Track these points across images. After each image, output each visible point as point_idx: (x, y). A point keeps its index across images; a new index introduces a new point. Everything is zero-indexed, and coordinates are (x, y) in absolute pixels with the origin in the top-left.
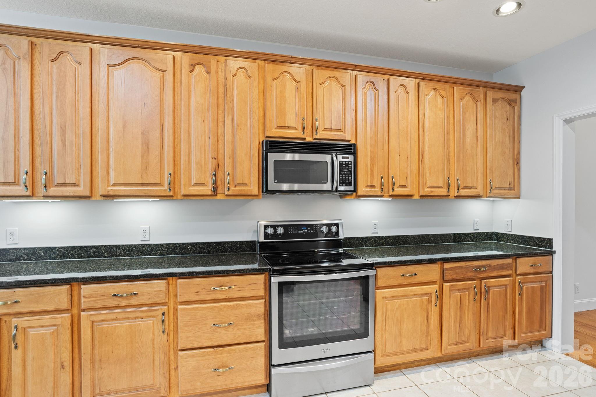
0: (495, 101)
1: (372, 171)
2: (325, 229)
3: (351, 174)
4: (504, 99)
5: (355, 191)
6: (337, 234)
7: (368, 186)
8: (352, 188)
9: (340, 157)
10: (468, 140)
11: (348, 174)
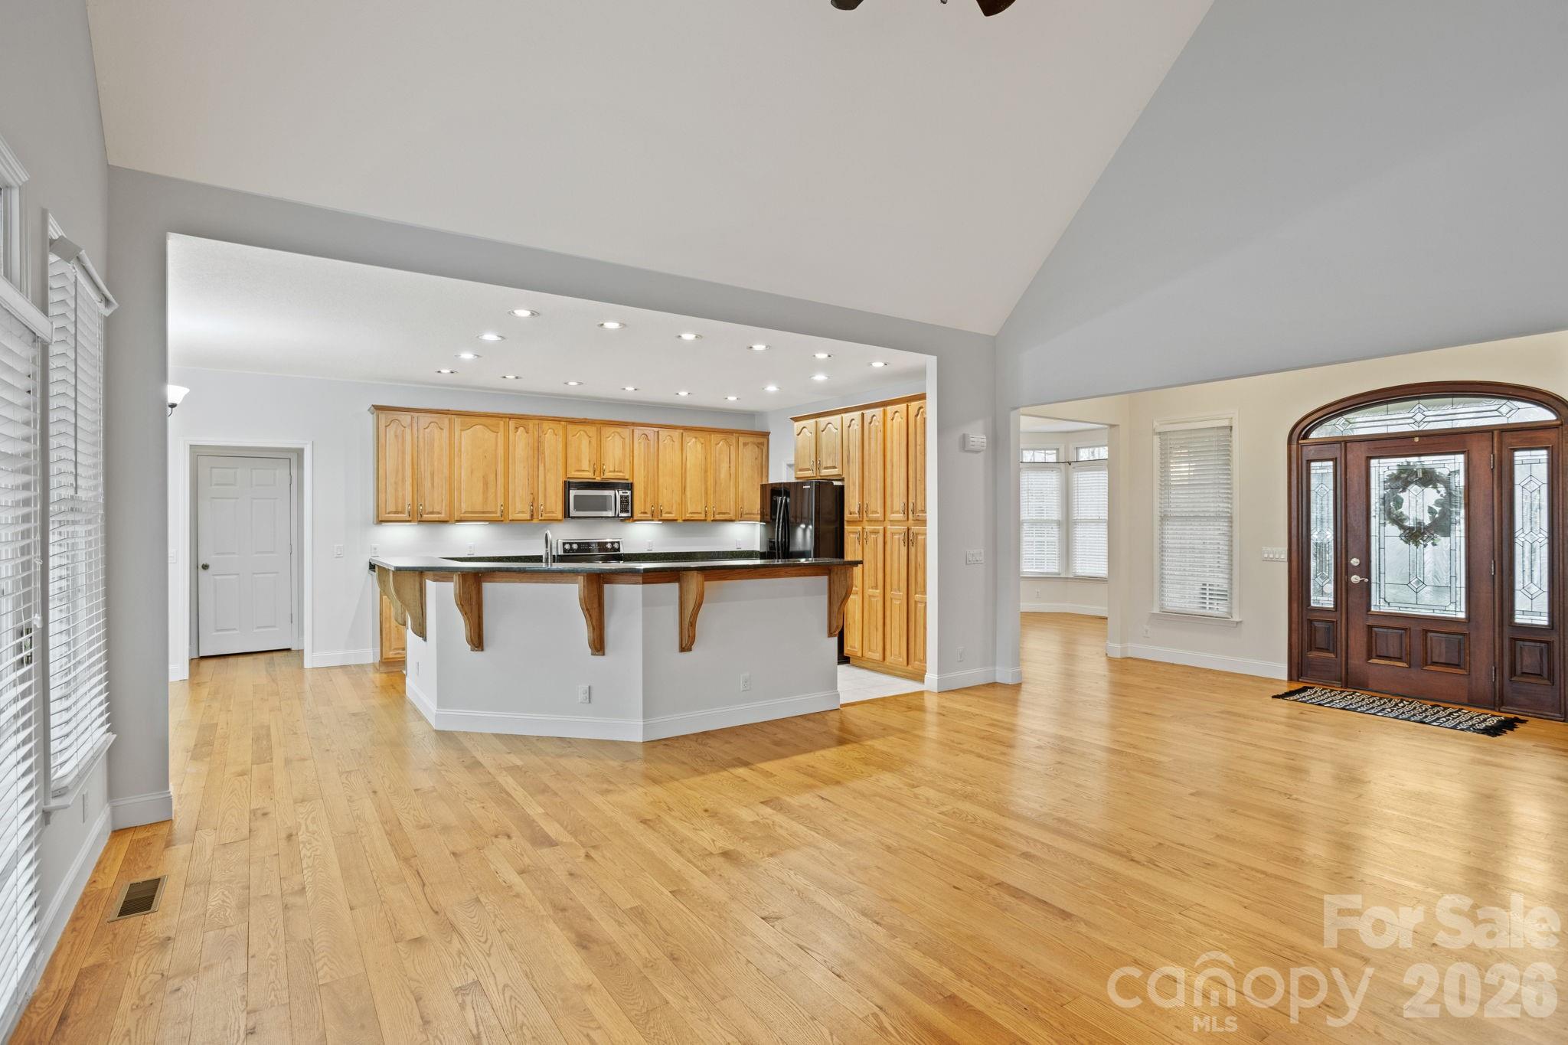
0: (745, 444)
1: (645, 501)
2: (609, 546)
3: (629, 504)
4: (754, 443)
5: (632, 516)
6: (619, 550)
7: (641, 513)
8: (629, 515)
9: (621, 492)
10: (722, 476)
11: (627, 504)
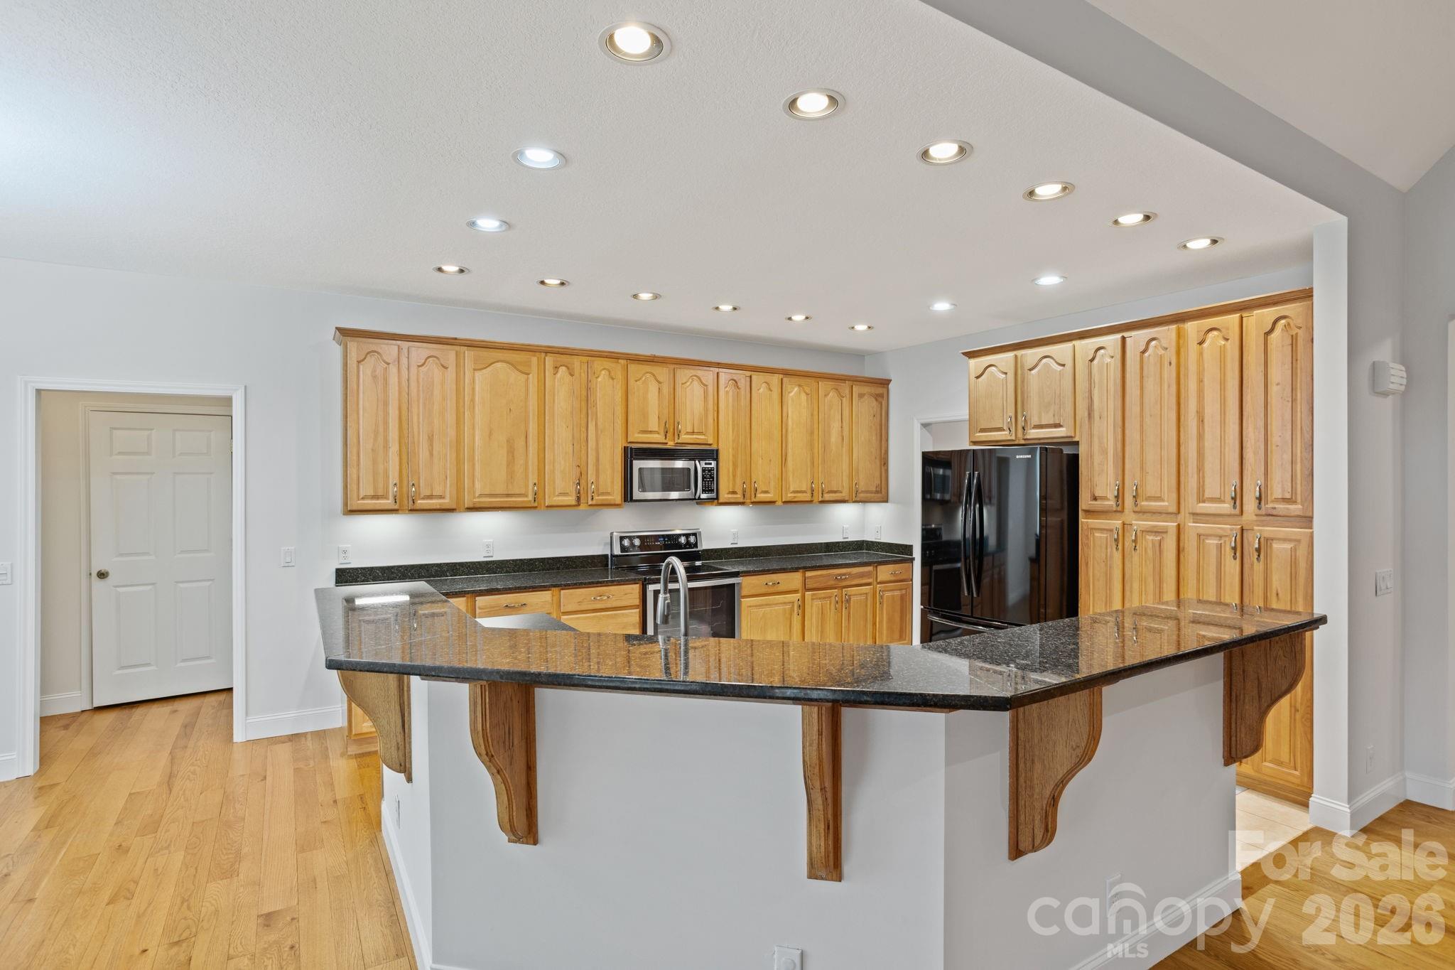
0: (861, 396)
1: (734, 476)
2: (683, 540)
3: (713, 480)
4: (871, 395)
5: (717, 498)
6: (696, 545)
7: (730, 493)
8: (713, 495)
9: (703, 463)
10: (833, 439)
11: (711, 481)
